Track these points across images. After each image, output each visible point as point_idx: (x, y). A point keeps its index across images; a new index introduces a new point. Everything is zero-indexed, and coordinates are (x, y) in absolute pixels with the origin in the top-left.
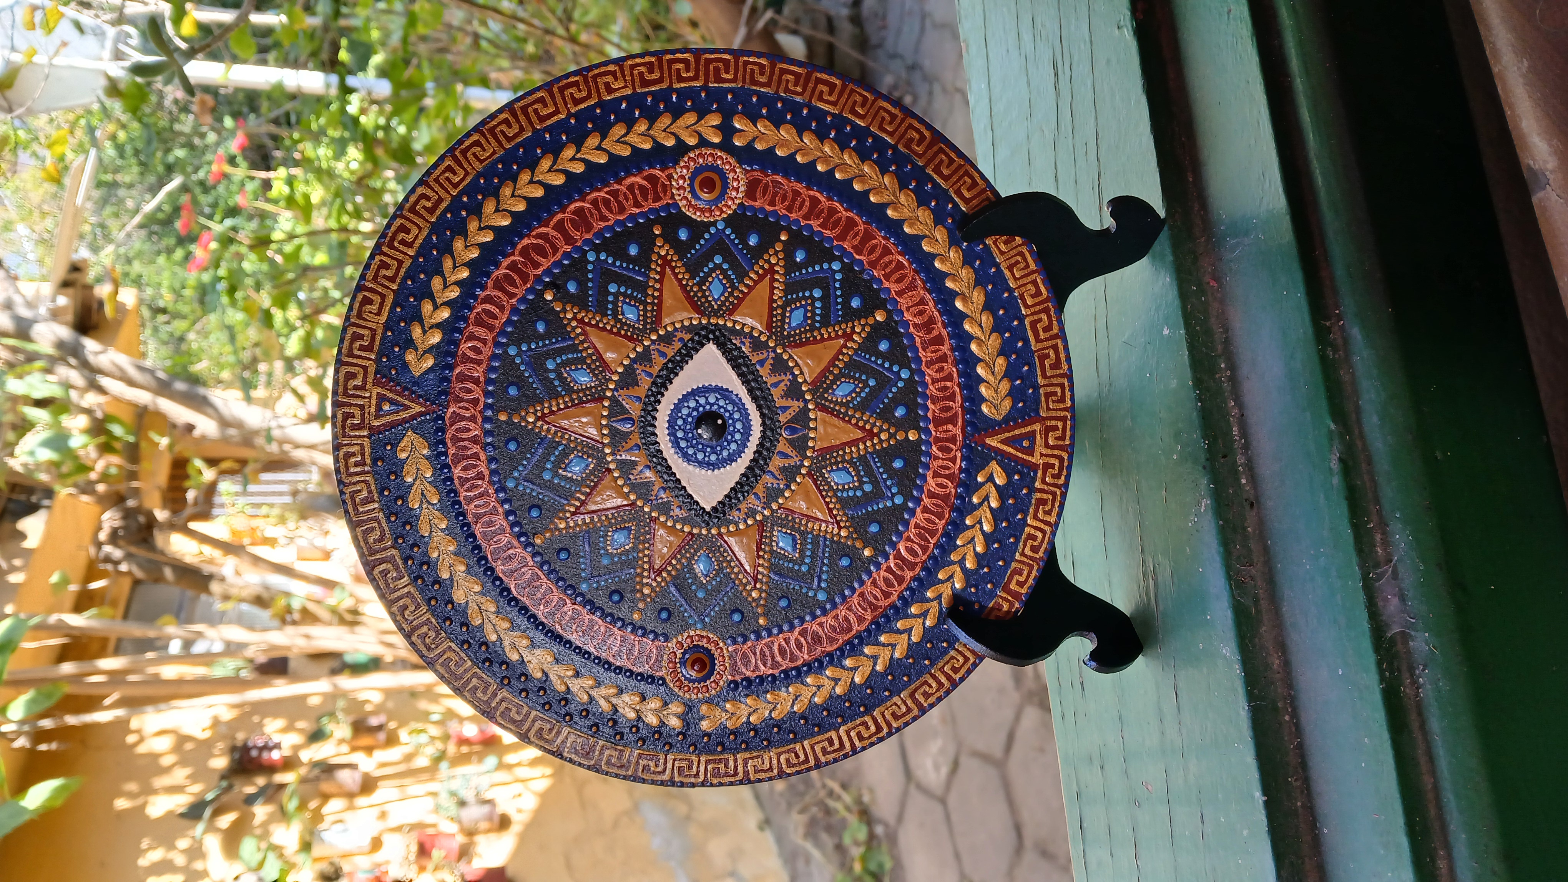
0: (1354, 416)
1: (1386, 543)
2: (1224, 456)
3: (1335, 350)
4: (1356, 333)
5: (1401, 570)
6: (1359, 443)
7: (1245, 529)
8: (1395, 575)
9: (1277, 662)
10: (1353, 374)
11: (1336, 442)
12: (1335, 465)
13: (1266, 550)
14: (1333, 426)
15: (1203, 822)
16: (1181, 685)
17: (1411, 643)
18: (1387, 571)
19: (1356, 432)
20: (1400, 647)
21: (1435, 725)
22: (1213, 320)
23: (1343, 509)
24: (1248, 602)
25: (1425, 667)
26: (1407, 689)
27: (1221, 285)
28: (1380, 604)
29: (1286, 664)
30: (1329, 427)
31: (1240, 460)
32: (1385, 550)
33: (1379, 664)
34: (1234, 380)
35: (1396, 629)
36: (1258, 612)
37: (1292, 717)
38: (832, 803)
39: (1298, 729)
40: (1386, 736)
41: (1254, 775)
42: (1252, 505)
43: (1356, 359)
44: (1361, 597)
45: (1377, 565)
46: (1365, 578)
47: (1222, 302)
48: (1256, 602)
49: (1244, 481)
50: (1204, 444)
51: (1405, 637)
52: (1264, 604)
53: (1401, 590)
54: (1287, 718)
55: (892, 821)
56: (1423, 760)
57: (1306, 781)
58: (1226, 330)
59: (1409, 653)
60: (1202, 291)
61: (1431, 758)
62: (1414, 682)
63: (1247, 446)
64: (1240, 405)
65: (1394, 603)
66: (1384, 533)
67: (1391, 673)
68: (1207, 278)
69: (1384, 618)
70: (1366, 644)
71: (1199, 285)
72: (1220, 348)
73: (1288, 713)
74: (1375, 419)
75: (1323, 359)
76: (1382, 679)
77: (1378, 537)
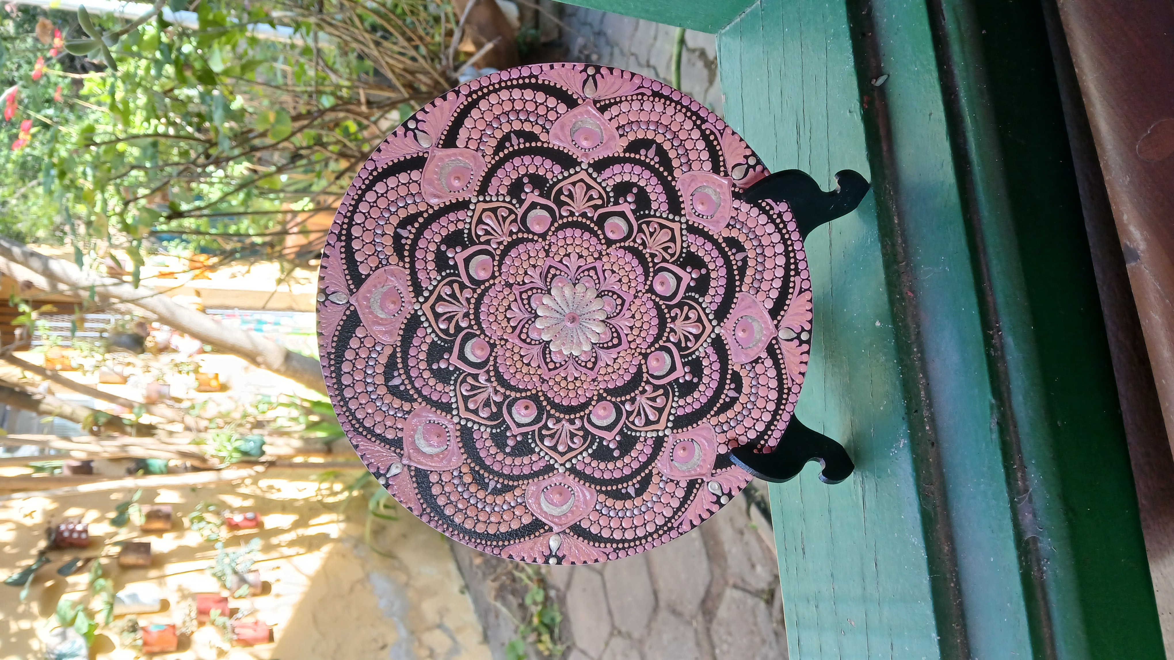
0: (1006, 395)
1: (1024, 479)
2: (916, 411)
3: (995, 351)
4: (1010, 341)
5: (1035, 498)
6: (1009, 413)
7: (928, 460)
8: (1030, 500)
9: (947, 548)
10: (1006, 367)
11: (995, 411)
12: (995, 427)
13: (941, 475)
14: (993, 401)
15: (892, 649)
16: (879, 558)
17: (1039, 545)
18: (1025, 498)
19: (1007, 404)
20: (1031, 546)
21: (1053, 597)
22: (909, 319)
23: (998, 456)
24: (930, 508)
25: (1048, 560)
26: (1034, 573)
27: (916, 296)
28: (1020, 518)
29: (953, 550)
30: (990, 401)
31: (926, 413)
32: (1024, 483)
33: (1019, 557)
34: (923, 361)
35: (1029, 535)
36: (936, 514)
37: (956, 585)
38: (517, 574)
39: (959, 592)
40: (1022, 603)
41: (932, 622)
42: (933, 444)
43: (1009, 358)
44: (1008, 514)
45: (1019, 493)
46: (1012, 502)
47: (916, 307)
48: (934, 509)
49: (927, 428)
50: (903, 403)
51: (1035, 540)
52: (939, 509)
53: (1033, 509)
54: (952, 585)
55: (562, 587)
56: (1043, 618)
57: (964, 627)
58: (918, 326)
59: (1037, 550)
60: (902, 299)
61: (1049, 618)
62: (1040, 570)
63: (930, 405)
64: (926, 376)
65: (1029, 517)
66: (1024, 472)
67: (1027, 562)
68: (905, 290)
69: (1023, 527)
70: (1011, 544)
71: (901, 294)
72: (913, 337)
73: (953, 581)
74: (1020, 398)
75: (988, 355)
76: (1021, 567)
77: (1019, 475)
